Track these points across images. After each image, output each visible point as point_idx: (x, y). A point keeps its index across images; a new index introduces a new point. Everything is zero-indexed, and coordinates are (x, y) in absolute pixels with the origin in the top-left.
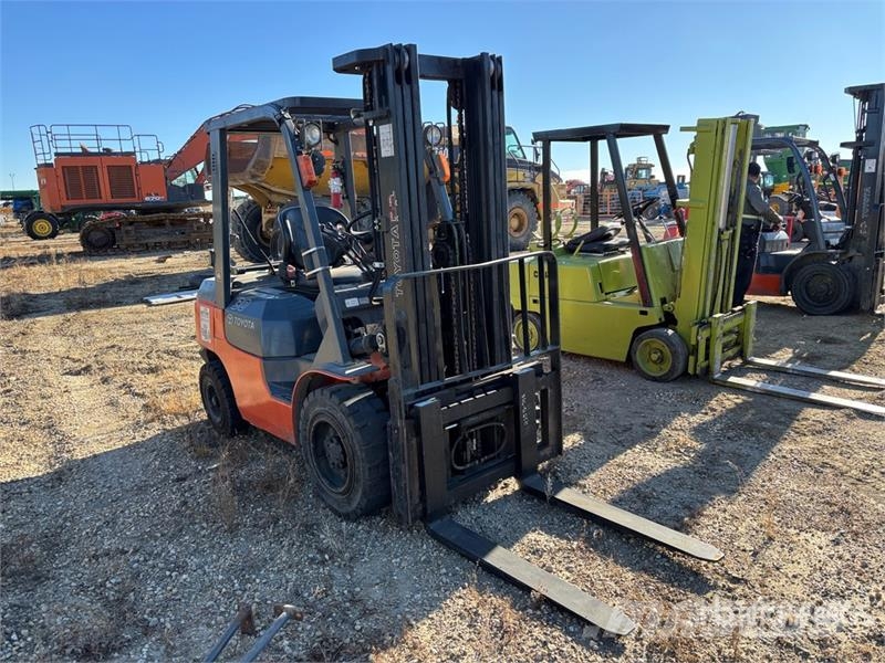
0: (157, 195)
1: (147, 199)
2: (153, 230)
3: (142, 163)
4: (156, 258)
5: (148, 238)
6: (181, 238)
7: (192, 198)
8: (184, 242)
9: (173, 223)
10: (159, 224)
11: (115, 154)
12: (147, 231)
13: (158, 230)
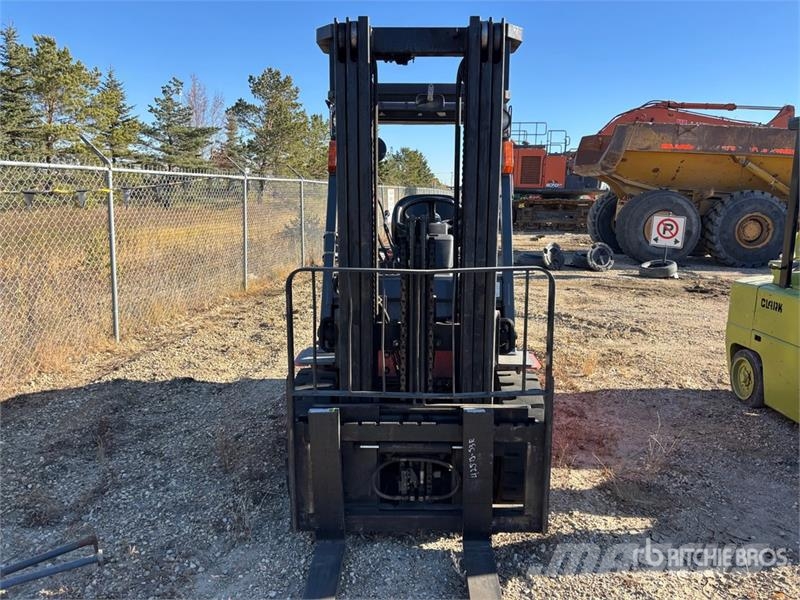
0: (556, 182)
1: (548, 185)
2: (547, 213)
3: (550, 154)
4: (532, 236)
5: (542, 218)
6: (569, 221)
7: (587, 187)
8: (571, 225)
9: (565, 207)
10: (554, 207)
11: (530, 146)
12: (542, 213)
13: (552, 213)
